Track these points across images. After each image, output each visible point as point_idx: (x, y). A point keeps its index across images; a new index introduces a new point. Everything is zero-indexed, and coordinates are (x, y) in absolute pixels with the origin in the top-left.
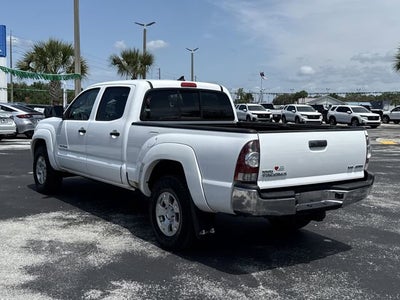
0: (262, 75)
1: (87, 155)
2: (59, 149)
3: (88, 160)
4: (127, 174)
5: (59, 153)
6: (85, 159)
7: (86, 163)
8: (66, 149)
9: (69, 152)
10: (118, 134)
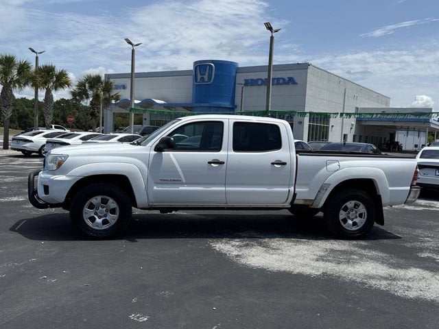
1: (225, 185)
2: (157, 183)
3: (227, 189)
4: (295, 195)
5: (155, 188)
6: (224, 189)
7: (226, 192)
8: (178, 182)
9: (182, 184)
10: (285, 164)
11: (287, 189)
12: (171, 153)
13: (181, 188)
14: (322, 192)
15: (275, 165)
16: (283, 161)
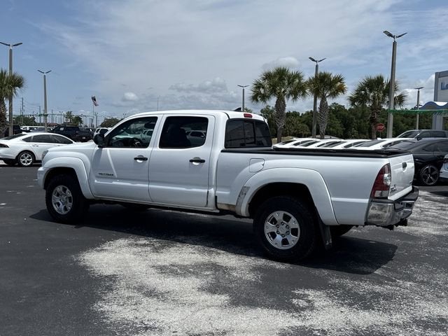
0: (94, 99)
1: (149, 182)
2: (97, 177)
3: (151, 186)
4: (216, 197)
5: (96, 181)
6: (147, 186)
7: (149, 190)
8: (110, 176)
9: (115, 179)
10: (203, 161)
11: (206, 191)
12: (108, 149)
13: (114, 183)
14: (242, 196)
15: (194, 163)
16: (202, 159)
